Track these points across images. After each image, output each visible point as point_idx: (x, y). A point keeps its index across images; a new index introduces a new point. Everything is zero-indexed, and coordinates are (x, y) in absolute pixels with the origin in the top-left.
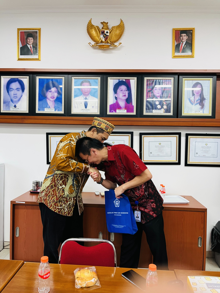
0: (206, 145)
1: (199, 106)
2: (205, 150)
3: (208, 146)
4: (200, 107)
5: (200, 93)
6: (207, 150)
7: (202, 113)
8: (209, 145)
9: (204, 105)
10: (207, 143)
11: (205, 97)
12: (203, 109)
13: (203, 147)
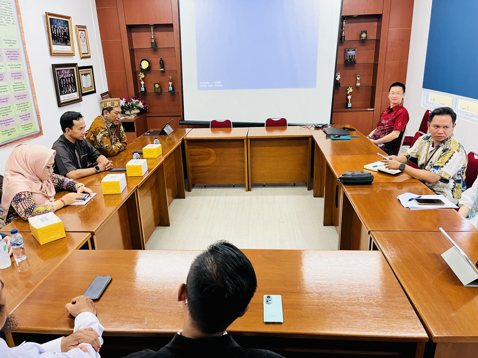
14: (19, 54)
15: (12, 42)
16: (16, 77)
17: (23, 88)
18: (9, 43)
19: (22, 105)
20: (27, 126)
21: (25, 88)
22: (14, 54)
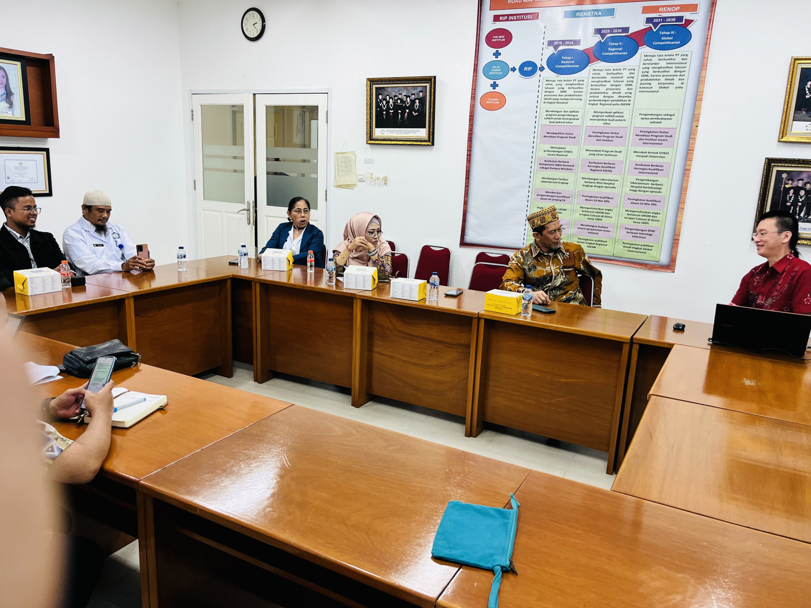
0: (21, 164)
1: (4, 105)
2: (19, 172)
3: (23, 165)
4: (8, 105)
5: (5, 84)
6: (23, 172)
7: (11, 116)
8: (25, 164)
9: (12, 103)
10: (22, 161)
11: (13, 90)
12: (11, 110)
13: (16, 168)
14: (671, 136)
15: (659, 117)
16: (645, 171)
17: (658, 190)
18: (651, 119)
19: (641, 214)
20: (636, 247)
21: (661, 191)
22: (657, 136)
